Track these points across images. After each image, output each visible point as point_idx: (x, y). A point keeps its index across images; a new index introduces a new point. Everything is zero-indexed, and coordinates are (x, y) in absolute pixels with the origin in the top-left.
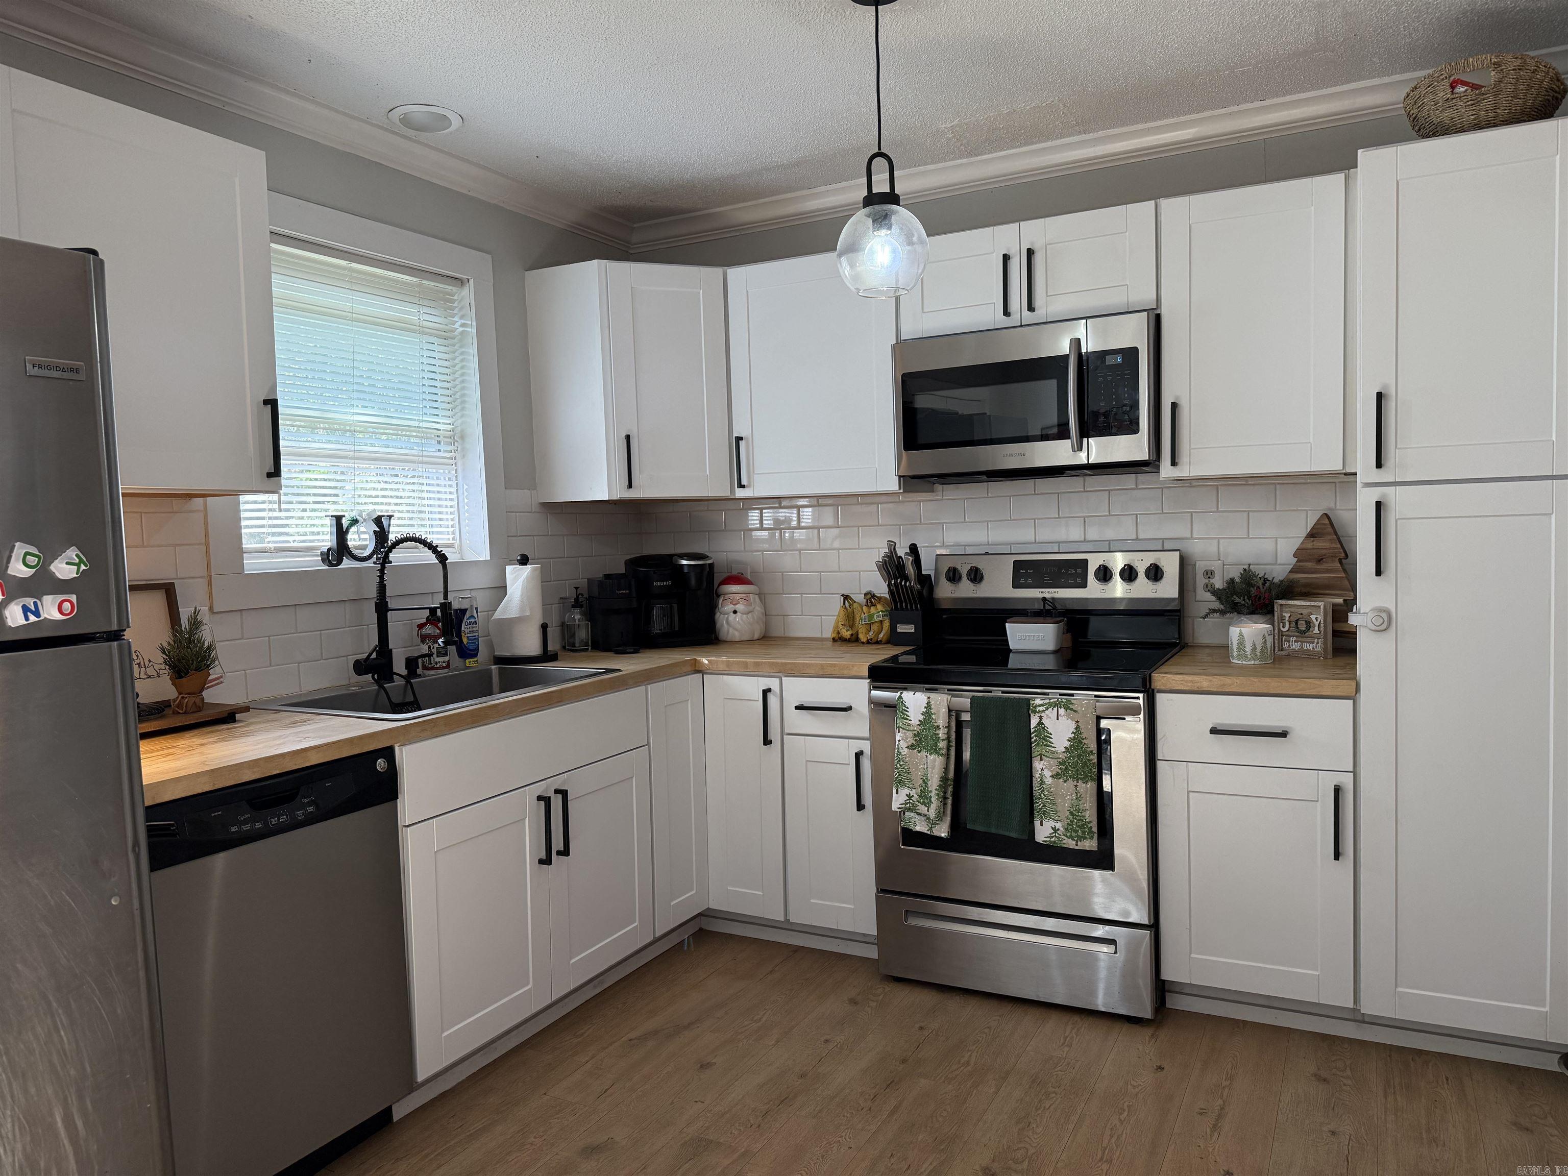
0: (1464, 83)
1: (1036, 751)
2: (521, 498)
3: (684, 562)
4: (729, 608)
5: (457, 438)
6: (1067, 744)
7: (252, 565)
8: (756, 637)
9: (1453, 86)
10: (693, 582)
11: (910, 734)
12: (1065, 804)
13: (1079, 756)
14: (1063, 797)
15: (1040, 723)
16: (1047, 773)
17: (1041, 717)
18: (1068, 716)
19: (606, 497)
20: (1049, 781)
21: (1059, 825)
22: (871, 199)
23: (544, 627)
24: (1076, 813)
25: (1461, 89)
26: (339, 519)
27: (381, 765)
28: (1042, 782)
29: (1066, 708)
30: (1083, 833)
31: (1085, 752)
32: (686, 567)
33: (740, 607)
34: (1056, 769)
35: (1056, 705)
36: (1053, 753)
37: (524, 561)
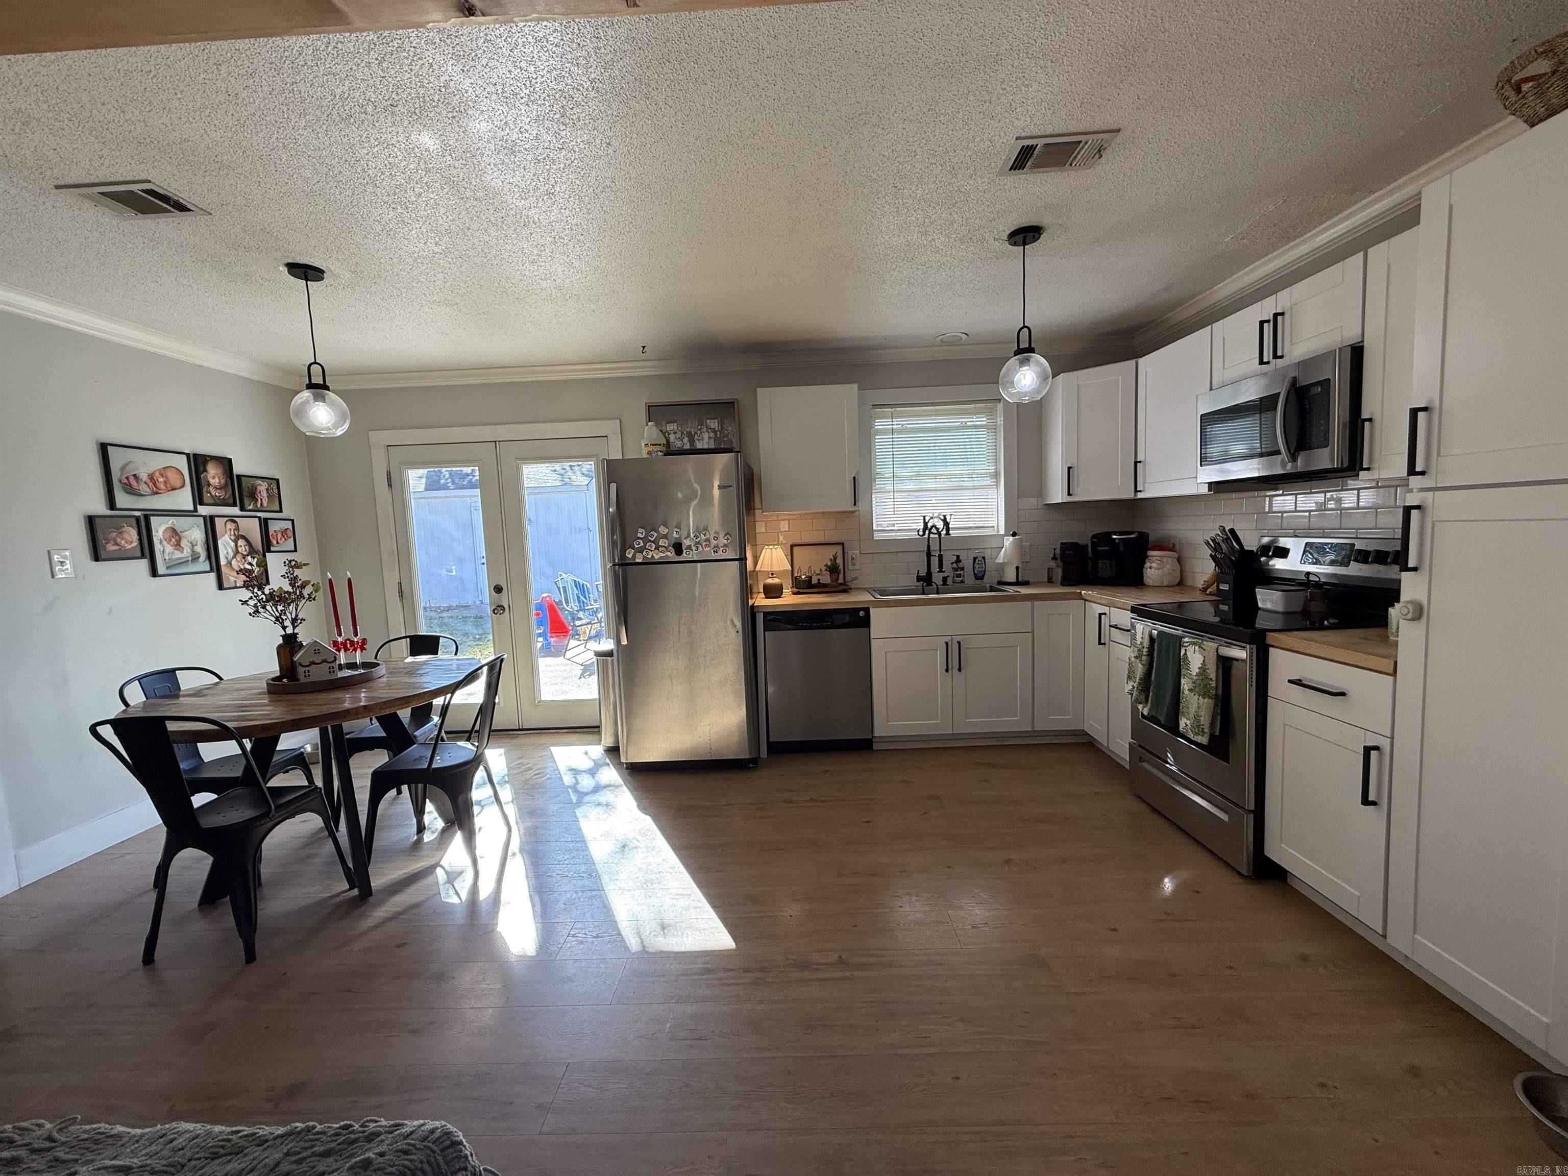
1: (1183, 671)
2: (1031, 503)
3: (1114, 537)
4: (1148, 565)
5: (996, 475)
6: (1198, 670)
7: (877, 536)
8: (1165, 583)
10: (1121, 549)
11: (1136, 649)
12: (1193, 710)
13: (1202, 680)
14: (1192, 704)
15: (1185, 654)
16: (1186, 687)
17: (1186, 650)
18: (1200, 653)
19: (1060, 501)
20: (1187, 692)
21: (1188, 722)
22: (1019, 351)
23: (1017, 568)
24: (1197, 717)
26: (924, 517)
27: (862, 613)
28: (1183, 693)
29: (1200, 647)
30: (1199, 730)
31: (1206, 678)
32: (1117, 541)
33: (1154, 565)
34: (1191, 686)
35: (1194, 644)
36: (1190, 674)
37: (1014, 534)
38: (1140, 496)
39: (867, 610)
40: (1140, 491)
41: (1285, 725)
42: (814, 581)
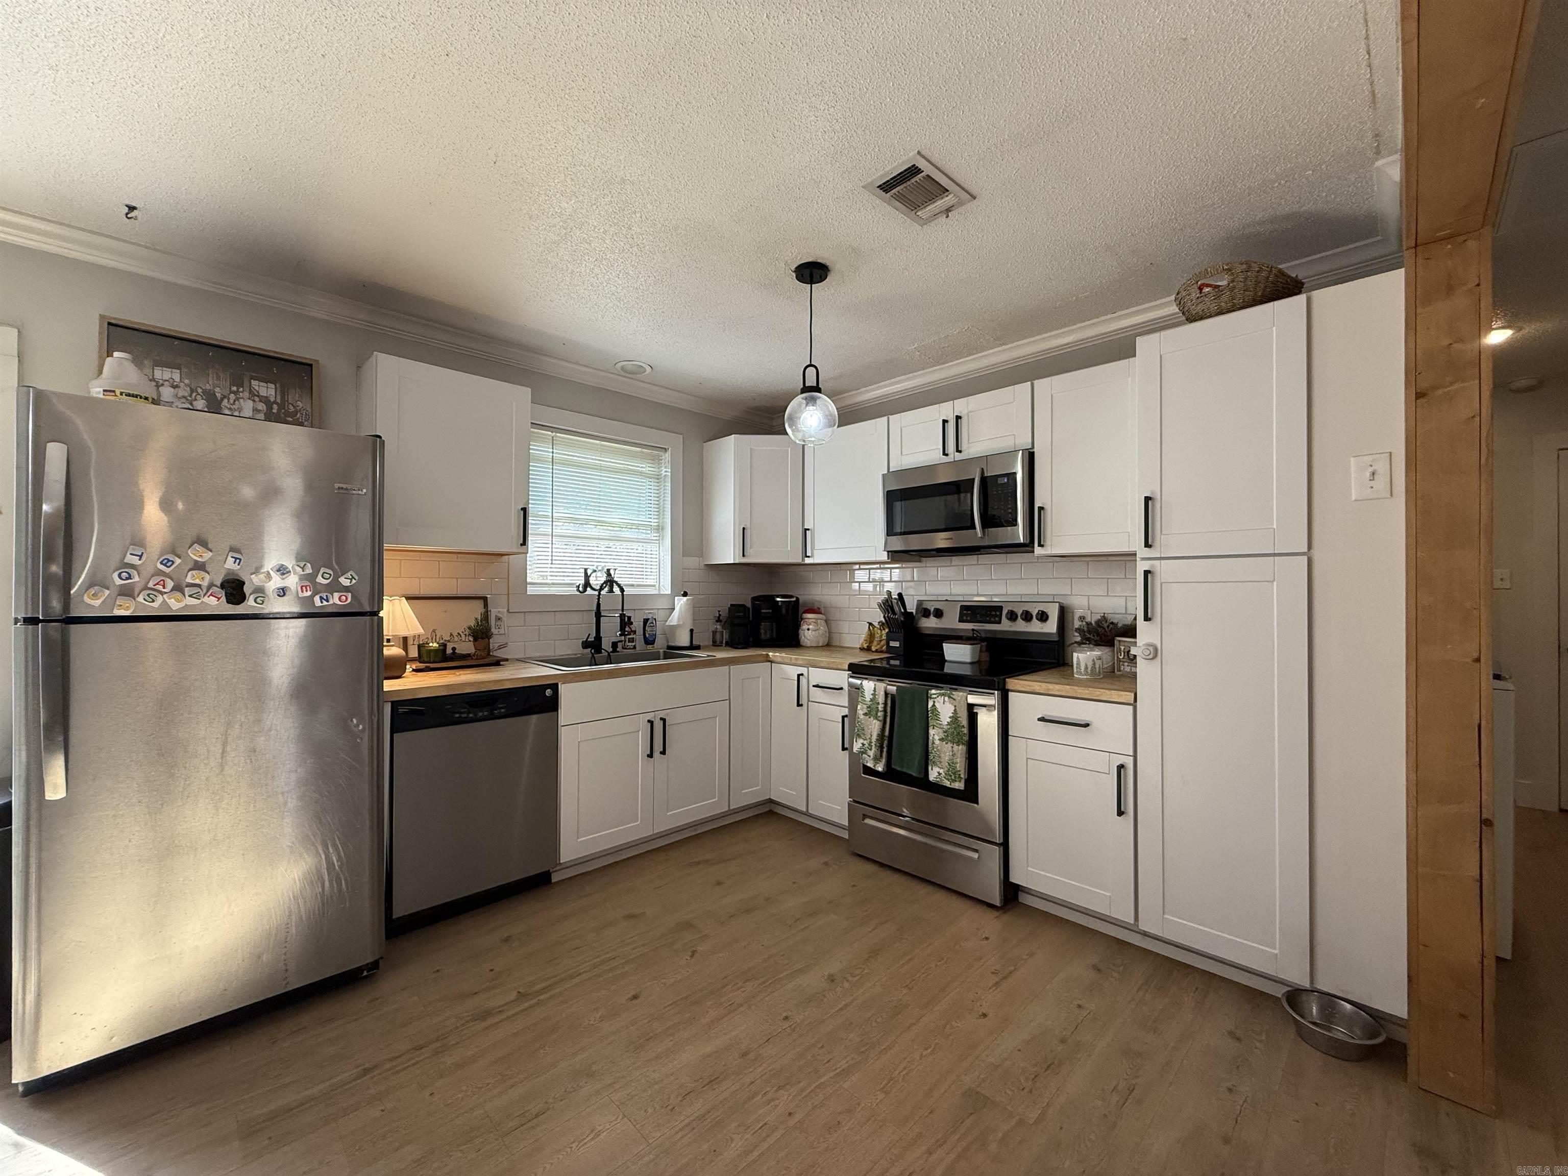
0: (1208, 286)
1: (931, 723)
2: (693, 562)
3: (778, 599)
4: (805, 627)
5: (659, 529)
6: (949, 720)
7: (531, 590)
8: (820, 644)
9: (1200, 289)
10: (784, 611)
11: (865, 706)
12: (946, 758)
13: (955, 728)
14: (945, 753)
15: (934, 705)
16: (937, 737)
17: (934, 702)
18: (950, 703)
19: (732, 562)
20: (937, 742)
21: (941, 771)
22: (806, 389)
23: (692, 631)
24: (951, 764)
25: (1206, 290)
26: (586, 570)
27: (548, 692)
28: (933, 743)
29: (949, 697)
30: (955, 777)
31: (959, 726)
32: (780, 604)
33: (811, 627)
34: (942, 735)
35: (943, 695)
36: (940, 724)
37: (685, 594)
38: (807, 561)
39: (555, 687)
40: (809, 557)
41: (1027, 759)
42: (449, 651)
